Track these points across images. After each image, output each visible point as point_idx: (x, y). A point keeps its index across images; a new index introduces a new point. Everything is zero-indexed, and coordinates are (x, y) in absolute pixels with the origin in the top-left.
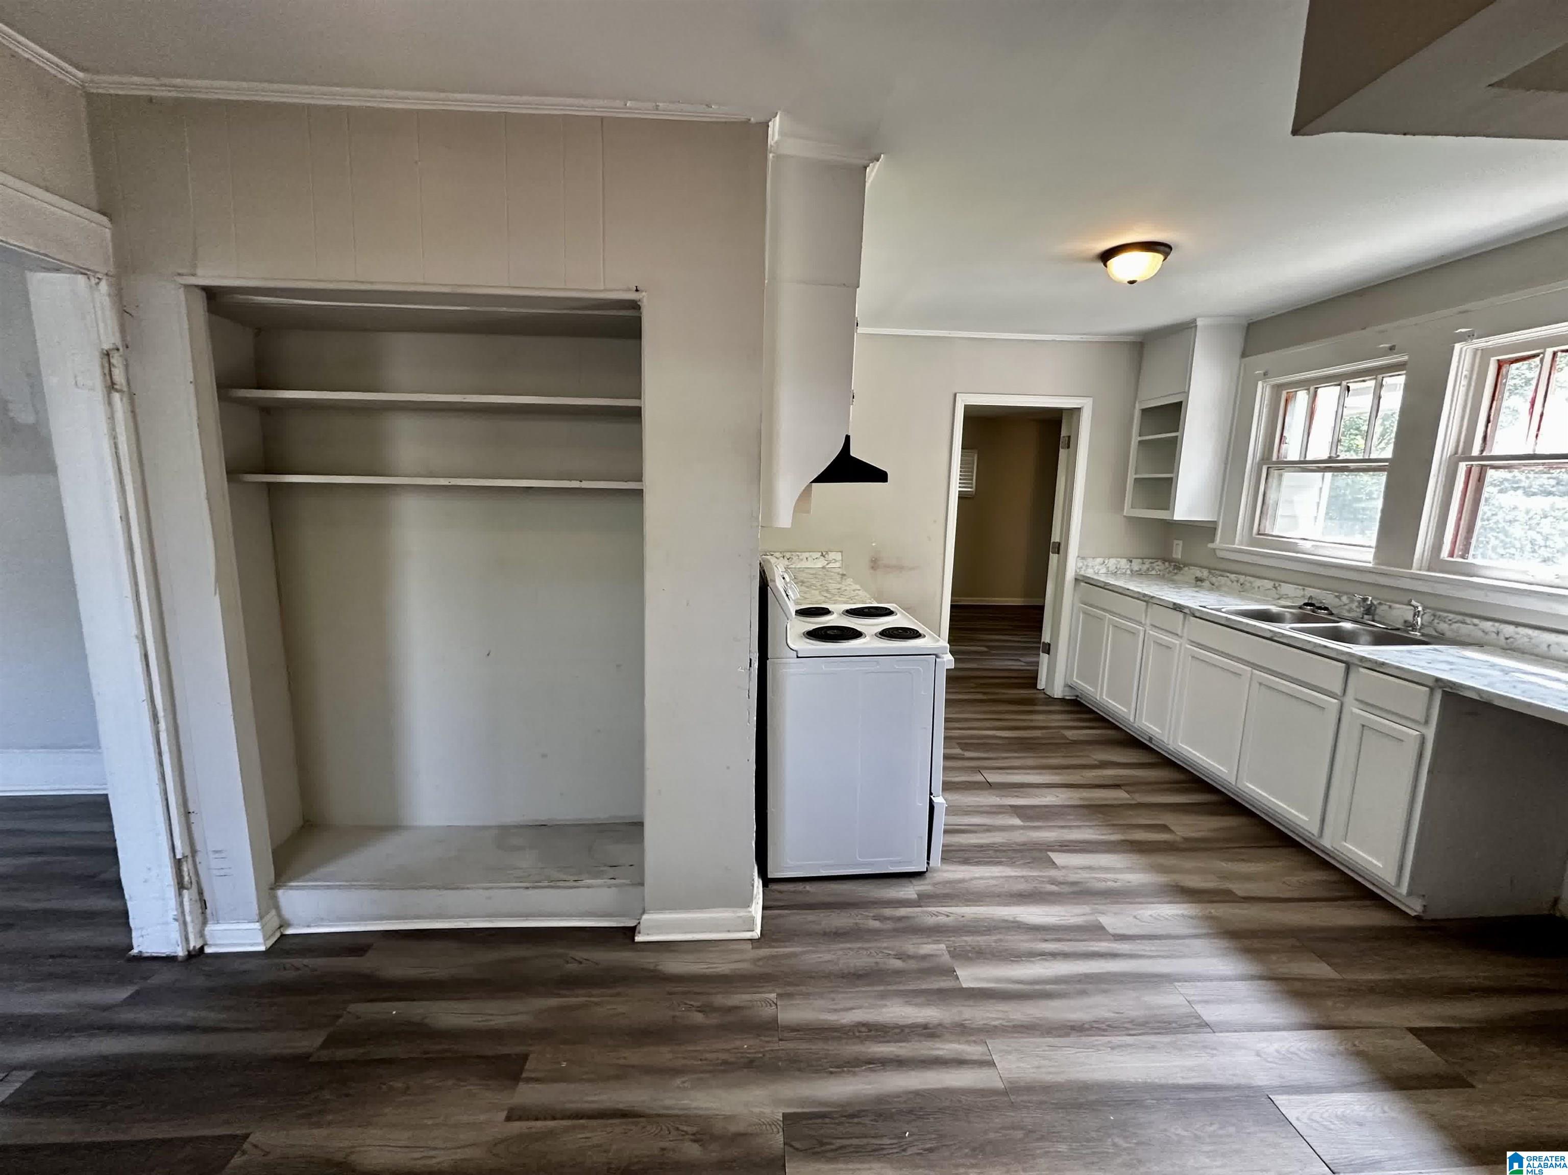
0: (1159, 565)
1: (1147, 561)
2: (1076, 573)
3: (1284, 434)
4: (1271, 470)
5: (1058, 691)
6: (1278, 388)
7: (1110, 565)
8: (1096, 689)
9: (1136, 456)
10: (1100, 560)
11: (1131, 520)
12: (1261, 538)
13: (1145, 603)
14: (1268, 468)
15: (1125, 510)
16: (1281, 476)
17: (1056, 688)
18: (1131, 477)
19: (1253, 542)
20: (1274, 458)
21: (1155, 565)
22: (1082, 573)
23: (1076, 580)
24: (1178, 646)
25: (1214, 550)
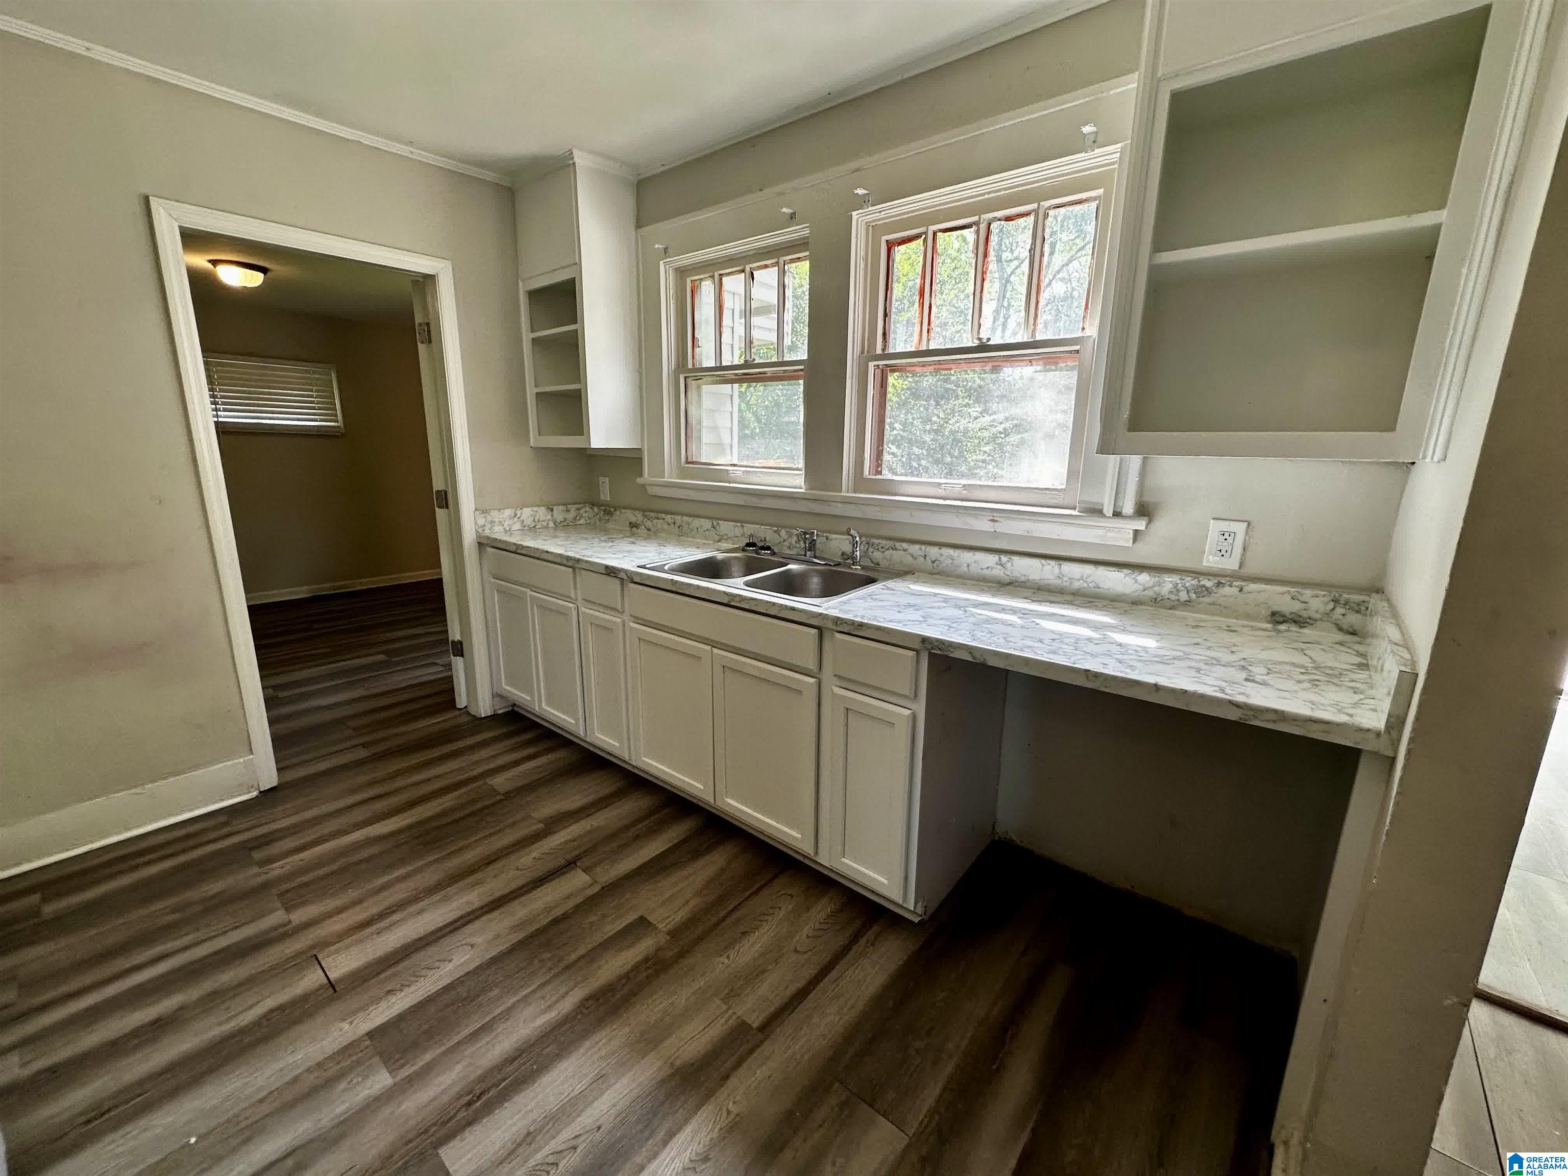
0: (586, 511)
1: (573, 508)
2: (479, 536)
3: (696, 336)
4: (689, 380)
5: (484, 707)
6: (682, 273)
7: (524, 517)
8: (532, 696)
9: (532, 362)
10: (508, 512)
11: (541, 452)
12: (691, 466)
13: (570, 570)
14: (686, 378)
15: (532, 440)
16: (699, 387)
17: (481, 704)
18: (531, 391)
19: (683, 473)
20: (690, 366)
21: (582, 511)
22: (487, 532)
23: (480, 544)
24: (621, 625)
25: (643, 486)
